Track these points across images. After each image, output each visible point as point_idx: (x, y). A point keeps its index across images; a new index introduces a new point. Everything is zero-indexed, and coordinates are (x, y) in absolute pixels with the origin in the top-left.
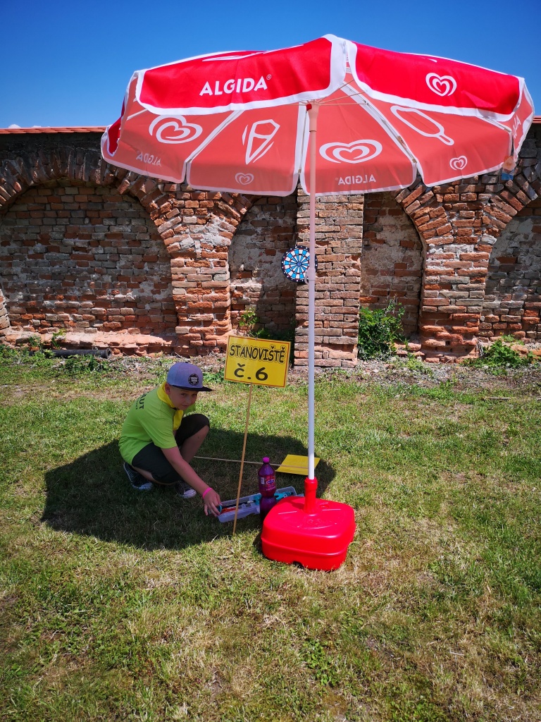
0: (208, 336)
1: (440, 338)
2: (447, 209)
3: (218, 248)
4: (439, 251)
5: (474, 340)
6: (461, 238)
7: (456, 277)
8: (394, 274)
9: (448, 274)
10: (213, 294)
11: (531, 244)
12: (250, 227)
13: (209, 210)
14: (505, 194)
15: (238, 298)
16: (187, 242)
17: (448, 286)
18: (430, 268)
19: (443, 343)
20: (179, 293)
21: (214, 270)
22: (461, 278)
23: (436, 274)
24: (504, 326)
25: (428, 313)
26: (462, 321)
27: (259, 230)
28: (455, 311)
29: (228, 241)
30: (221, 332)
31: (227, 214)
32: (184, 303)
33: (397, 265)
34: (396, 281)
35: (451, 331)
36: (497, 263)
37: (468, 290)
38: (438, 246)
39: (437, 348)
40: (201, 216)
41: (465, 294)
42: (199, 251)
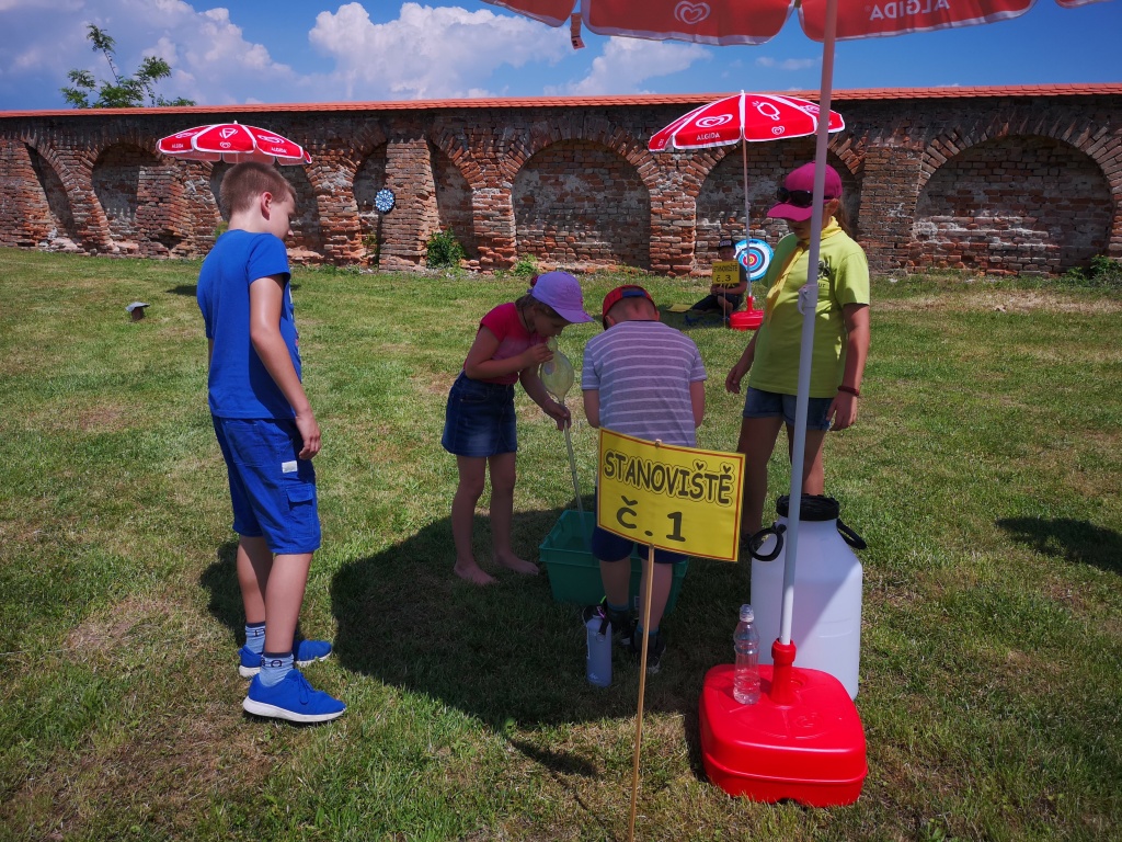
0: (345, 252)
1: (488, 256)
2: (479, 163)
3: (345, 188)
4: (479, 193)
5: (512, 259)
6: (491, 184)
7: (490, 211)
8: (459, 208)
9: (486, 209)
10: (345, 221)
11: (541, 188)
12: (368, 174)
13: (337, 162)
14: (511, 153)
15: (365, 225)
16: (326, 184)
17: (487, 217)
18: (475, 205)
19: (490, 260)
20: (324, 220)
21: (344, 204)
22: (494, 212)
23: (479, 209)
24: (534, 249)
25: (479, 237)
26: (500, 244)
27: (373, 176)
28: (494, 236)
29: (351, 184)
30: (353, 249)
31: (349, 165)
32: (328, 228)
33: (462, 203)
34: (462, 214)
35: (495, 251)
36: (522, 202)
37: (500, 220)
38: (477, 189)
39: (489, 264)
40: (333, 167)
41: (496, 223)
42: (333, 191)
